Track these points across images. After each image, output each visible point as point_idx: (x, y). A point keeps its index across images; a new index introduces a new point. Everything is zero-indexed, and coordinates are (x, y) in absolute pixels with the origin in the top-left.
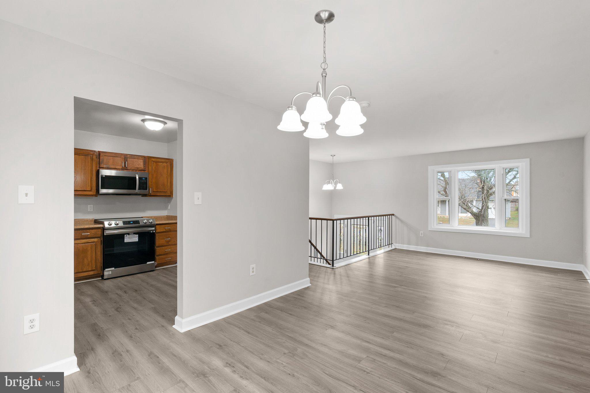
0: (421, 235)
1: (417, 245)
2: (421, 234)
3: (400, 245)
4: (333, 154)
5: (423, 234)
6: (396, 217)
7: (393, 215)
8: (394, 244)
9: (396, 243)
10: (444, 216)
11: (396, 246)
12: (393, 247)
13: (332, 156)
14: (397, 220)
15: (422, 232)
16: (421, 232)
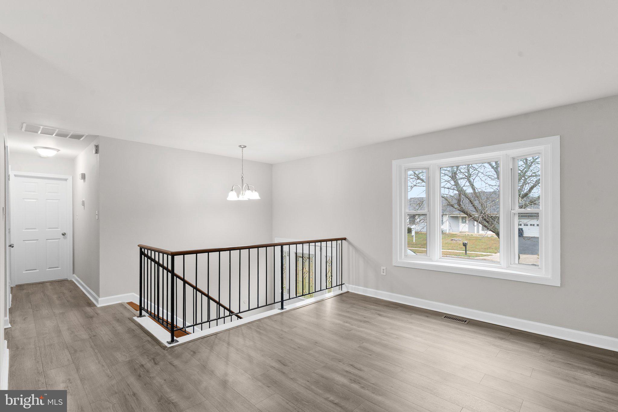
0: (382, 273)
1: (377, 288)
2: (382, 271)
3: (354, 286)
4: (243, 144)
5: (385, 271)
6: (350, 243)
7: (345, 239)
8: (347, 285)
9: (349, 283)
10: (472, 234)
11: (349, 288)
12: (345, 290)
13: (240, 146)
14: (351, 248)
15: (385, 268)
16: (382, 268)
